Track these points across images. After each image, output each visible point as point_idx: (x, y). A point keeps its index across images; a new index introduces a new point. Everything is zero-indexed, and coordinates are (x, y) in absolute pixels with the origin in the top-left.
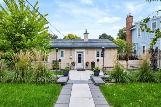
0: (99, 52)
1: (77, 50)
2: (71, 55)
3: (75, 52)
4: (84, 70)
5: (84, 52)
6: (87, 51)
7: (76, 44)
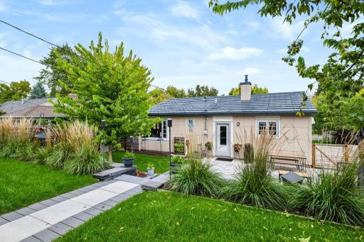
0: (265, 124)
1: (216, 120)
2: (206, 129)
3: (214, 123)
4: (231, 160)
5: (232, 123)
6: (238, 120)
7: (219, 107)
